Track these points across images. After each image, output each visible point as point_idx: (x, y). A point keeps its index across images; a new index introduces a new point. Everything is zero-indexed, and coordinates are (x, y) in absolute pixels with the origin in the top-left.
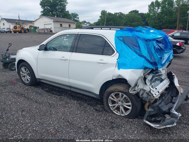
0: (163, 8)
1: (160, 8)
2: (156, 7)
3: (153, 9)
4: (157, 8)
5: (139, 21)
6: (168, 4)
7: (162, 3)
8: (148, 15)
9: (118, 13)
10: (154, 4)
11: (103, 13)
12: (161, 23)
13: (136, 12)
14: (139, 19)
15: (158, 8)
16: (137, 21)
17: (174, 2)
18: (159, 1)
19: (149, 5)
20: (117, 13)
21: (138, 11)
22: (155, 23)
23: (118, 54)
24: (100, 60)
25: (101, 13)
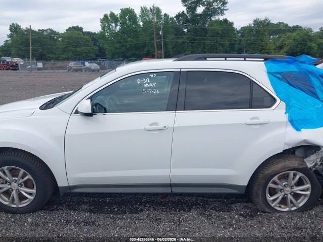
0: (123, 24)
1: (119, 24)
2: (112, 23)
3: (108, 26)
4: (113, 25)
5: (87, 46)
6: (130, 19)
7: (121, 17)
8: (101, 35)
9: (46, 30)
10: (109, 18)
11: (15, 29)
12: (124, 49)
13: (78, 29)
14: (88, 41)
15: (116, 25)
16: (84, 45)
17: (138, 16)
18: (116, 14)
19: (101, 20)
20: (43, 30)
21: (81, 29)
22: (116, 48)
23: (283, 104)
24: (252, 119)
25: (11, 29)
